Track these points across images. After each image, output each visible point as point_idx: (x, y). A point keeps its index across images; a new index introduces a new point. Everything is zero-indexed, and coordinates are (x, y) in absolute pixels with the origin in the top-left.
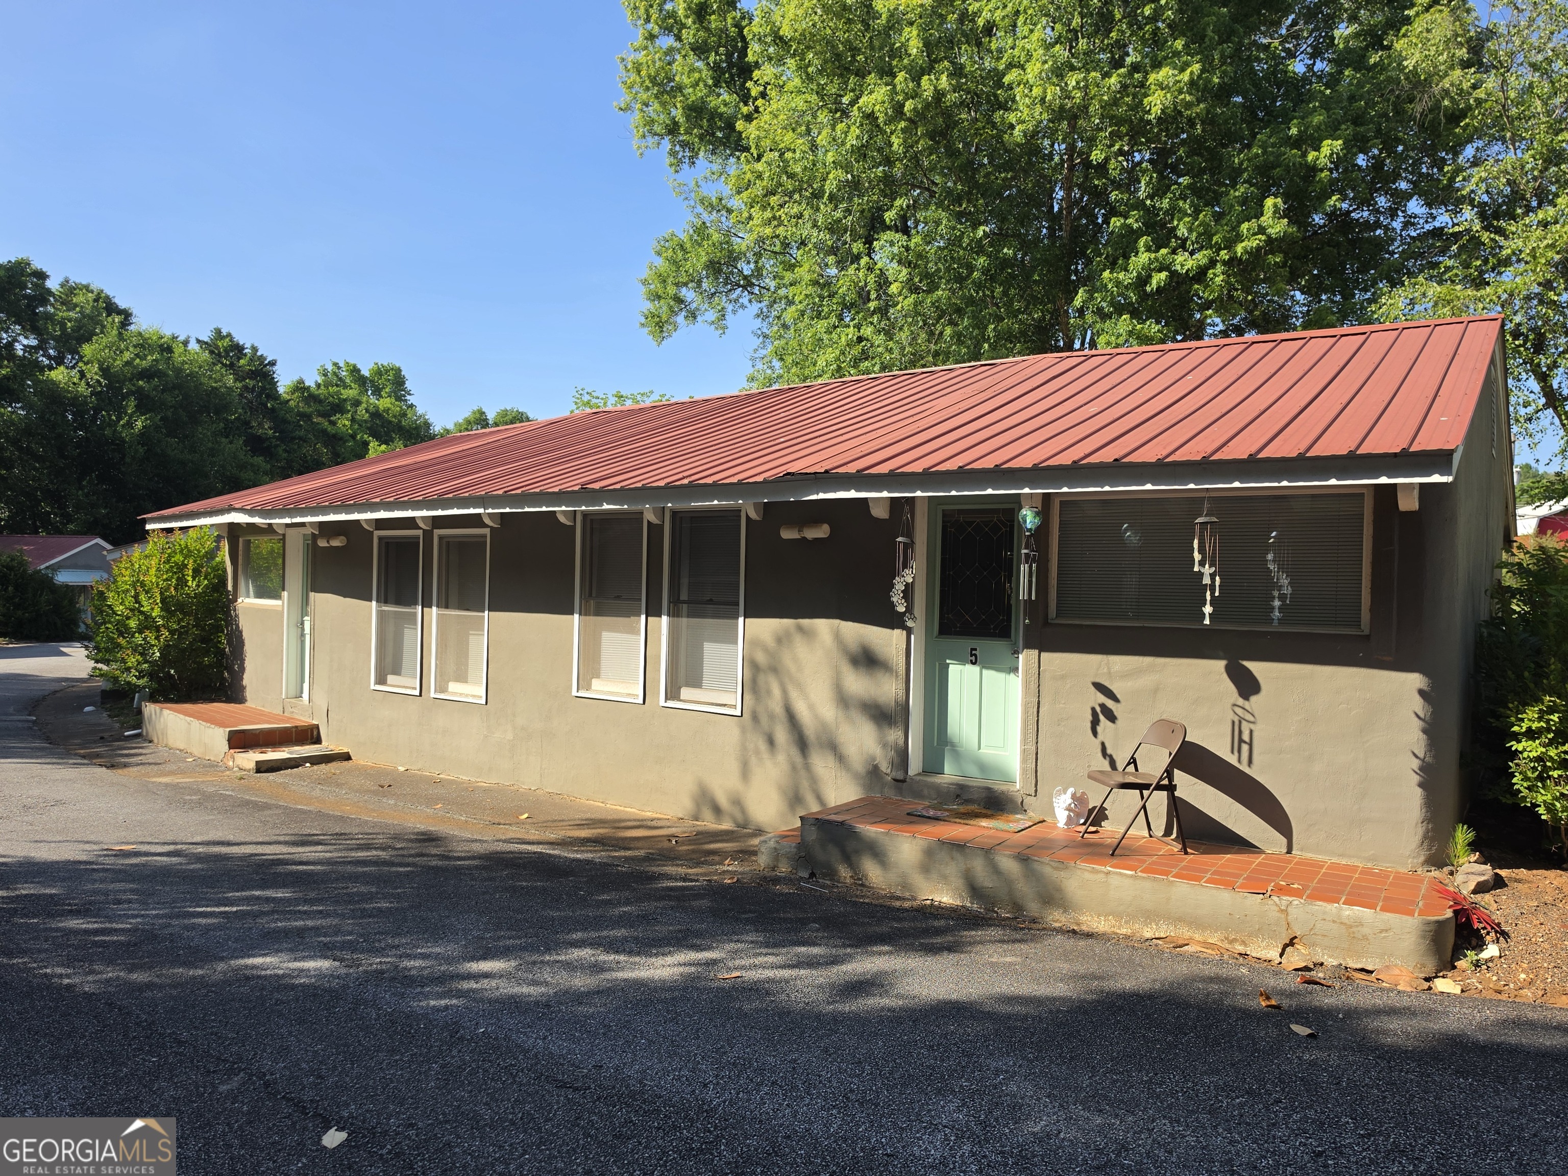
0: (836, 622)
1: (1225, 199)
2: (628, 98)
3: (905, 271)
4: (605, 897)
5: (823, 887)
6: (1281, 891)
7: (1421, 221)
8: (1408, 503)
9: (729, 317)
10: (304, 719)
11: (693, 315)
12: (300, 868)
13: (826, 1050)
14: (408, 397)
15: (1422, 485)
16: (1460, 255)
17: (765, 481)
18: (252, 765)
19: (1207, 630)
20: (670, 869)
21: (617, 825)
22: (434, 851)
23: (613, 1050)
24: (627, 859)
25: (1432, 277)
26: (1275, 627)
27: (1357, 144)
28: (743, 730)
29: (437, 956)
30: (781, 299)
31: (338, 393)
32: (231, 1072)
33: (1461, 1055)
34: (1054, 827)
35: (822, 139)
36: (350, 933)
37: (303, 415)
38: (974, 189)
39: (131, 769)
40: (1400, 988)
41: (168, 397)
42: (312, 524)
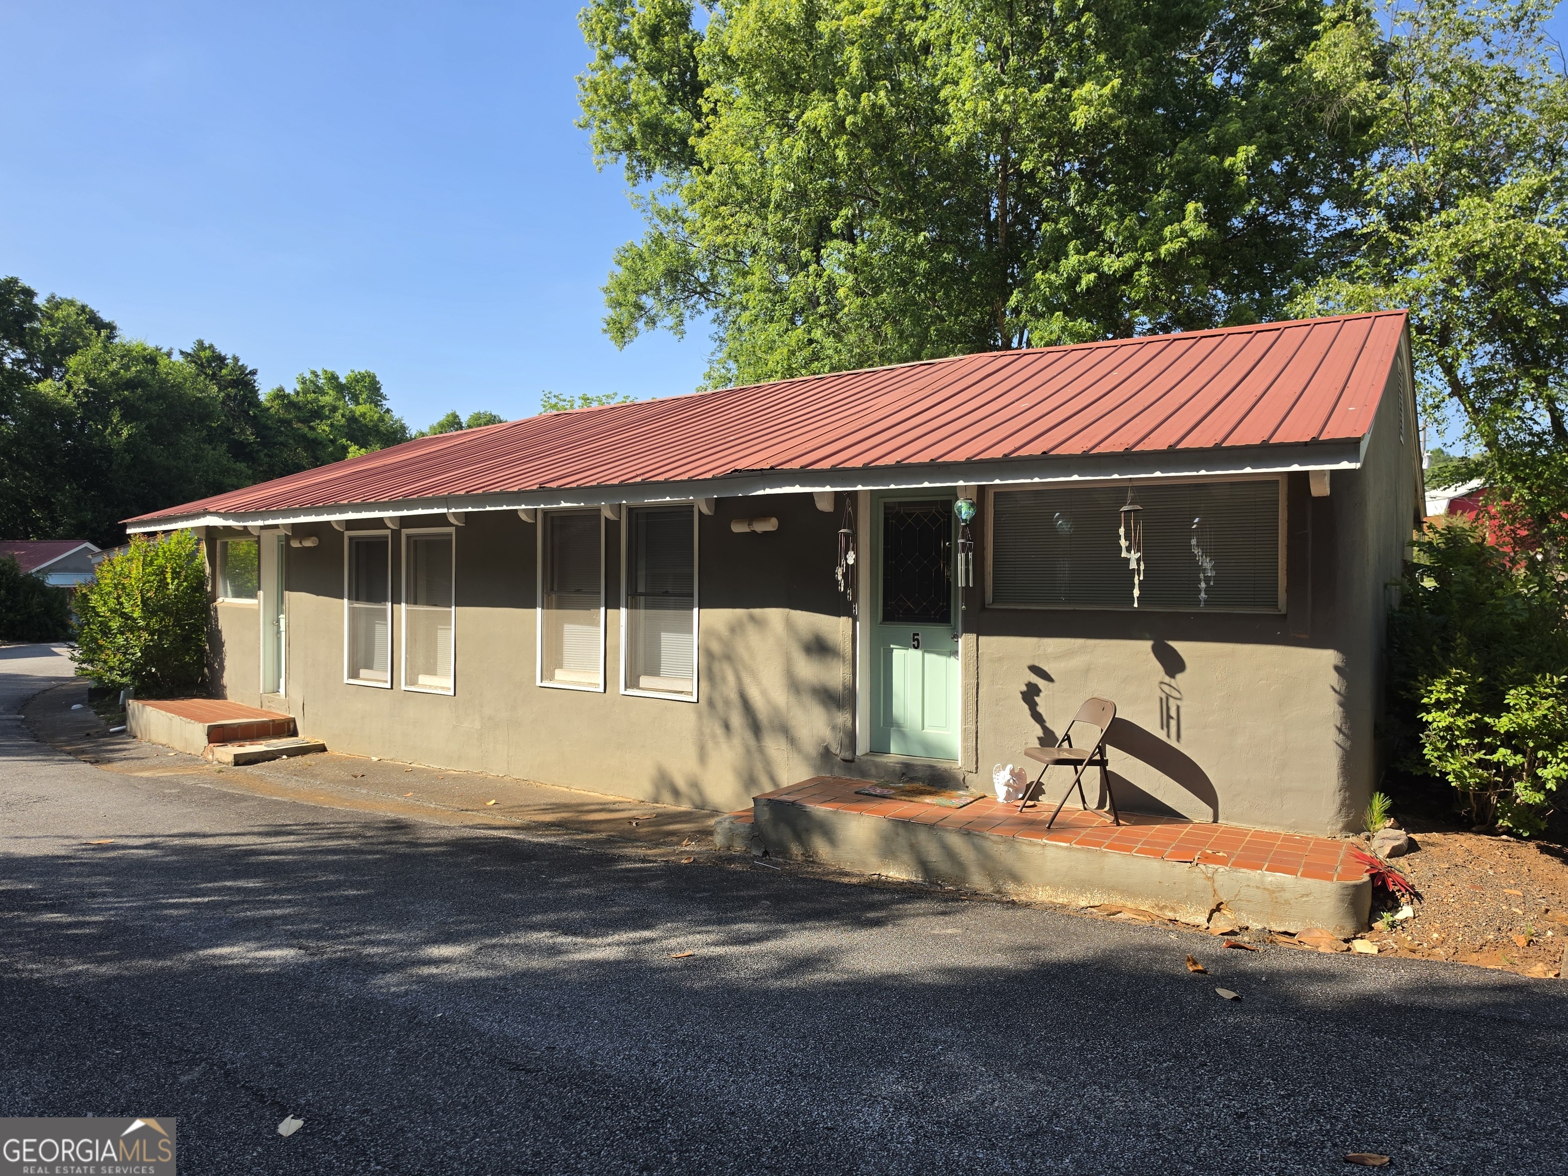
0: (787, 610)
1: (1149, 204)
2: (587, 116)
3: (851, 277)
4: (566, 879)
5: (776, 864)
6: (1206, 859)
7: (1333, 223)
8: (1321, 489)
9: (687, 322)
10: (281, 713)
11: (652, 321)
12: (273, 858)
13: (772, 1026)
14: (384, 402)
15: (1332, 472)
16: (1370, 255)
17: (714, 478)
18: (231, 759)
19: (1136, 613)
20: (629, 851)
21: (581, 808)
22: (403, 838)
23: (566, 1031)
24: (589, 842)
25: (1343, 275)
26: (1202, 608)
27: (1271, 150)
28: (700, 716)
29: (400, 943)
30: (735, 304)
31: (316, 400)
32: (192, 1063)
33: (1377, 1014)
34: (994, 802)
35: (770, 152)
36: (317, 921)
37: (282, 421)
38: (915, 198)
39: (115, 764)
40: (1321, 950)
41: (153, 407)
42: (285, 526)
